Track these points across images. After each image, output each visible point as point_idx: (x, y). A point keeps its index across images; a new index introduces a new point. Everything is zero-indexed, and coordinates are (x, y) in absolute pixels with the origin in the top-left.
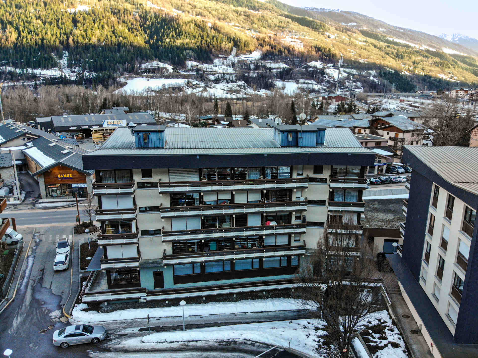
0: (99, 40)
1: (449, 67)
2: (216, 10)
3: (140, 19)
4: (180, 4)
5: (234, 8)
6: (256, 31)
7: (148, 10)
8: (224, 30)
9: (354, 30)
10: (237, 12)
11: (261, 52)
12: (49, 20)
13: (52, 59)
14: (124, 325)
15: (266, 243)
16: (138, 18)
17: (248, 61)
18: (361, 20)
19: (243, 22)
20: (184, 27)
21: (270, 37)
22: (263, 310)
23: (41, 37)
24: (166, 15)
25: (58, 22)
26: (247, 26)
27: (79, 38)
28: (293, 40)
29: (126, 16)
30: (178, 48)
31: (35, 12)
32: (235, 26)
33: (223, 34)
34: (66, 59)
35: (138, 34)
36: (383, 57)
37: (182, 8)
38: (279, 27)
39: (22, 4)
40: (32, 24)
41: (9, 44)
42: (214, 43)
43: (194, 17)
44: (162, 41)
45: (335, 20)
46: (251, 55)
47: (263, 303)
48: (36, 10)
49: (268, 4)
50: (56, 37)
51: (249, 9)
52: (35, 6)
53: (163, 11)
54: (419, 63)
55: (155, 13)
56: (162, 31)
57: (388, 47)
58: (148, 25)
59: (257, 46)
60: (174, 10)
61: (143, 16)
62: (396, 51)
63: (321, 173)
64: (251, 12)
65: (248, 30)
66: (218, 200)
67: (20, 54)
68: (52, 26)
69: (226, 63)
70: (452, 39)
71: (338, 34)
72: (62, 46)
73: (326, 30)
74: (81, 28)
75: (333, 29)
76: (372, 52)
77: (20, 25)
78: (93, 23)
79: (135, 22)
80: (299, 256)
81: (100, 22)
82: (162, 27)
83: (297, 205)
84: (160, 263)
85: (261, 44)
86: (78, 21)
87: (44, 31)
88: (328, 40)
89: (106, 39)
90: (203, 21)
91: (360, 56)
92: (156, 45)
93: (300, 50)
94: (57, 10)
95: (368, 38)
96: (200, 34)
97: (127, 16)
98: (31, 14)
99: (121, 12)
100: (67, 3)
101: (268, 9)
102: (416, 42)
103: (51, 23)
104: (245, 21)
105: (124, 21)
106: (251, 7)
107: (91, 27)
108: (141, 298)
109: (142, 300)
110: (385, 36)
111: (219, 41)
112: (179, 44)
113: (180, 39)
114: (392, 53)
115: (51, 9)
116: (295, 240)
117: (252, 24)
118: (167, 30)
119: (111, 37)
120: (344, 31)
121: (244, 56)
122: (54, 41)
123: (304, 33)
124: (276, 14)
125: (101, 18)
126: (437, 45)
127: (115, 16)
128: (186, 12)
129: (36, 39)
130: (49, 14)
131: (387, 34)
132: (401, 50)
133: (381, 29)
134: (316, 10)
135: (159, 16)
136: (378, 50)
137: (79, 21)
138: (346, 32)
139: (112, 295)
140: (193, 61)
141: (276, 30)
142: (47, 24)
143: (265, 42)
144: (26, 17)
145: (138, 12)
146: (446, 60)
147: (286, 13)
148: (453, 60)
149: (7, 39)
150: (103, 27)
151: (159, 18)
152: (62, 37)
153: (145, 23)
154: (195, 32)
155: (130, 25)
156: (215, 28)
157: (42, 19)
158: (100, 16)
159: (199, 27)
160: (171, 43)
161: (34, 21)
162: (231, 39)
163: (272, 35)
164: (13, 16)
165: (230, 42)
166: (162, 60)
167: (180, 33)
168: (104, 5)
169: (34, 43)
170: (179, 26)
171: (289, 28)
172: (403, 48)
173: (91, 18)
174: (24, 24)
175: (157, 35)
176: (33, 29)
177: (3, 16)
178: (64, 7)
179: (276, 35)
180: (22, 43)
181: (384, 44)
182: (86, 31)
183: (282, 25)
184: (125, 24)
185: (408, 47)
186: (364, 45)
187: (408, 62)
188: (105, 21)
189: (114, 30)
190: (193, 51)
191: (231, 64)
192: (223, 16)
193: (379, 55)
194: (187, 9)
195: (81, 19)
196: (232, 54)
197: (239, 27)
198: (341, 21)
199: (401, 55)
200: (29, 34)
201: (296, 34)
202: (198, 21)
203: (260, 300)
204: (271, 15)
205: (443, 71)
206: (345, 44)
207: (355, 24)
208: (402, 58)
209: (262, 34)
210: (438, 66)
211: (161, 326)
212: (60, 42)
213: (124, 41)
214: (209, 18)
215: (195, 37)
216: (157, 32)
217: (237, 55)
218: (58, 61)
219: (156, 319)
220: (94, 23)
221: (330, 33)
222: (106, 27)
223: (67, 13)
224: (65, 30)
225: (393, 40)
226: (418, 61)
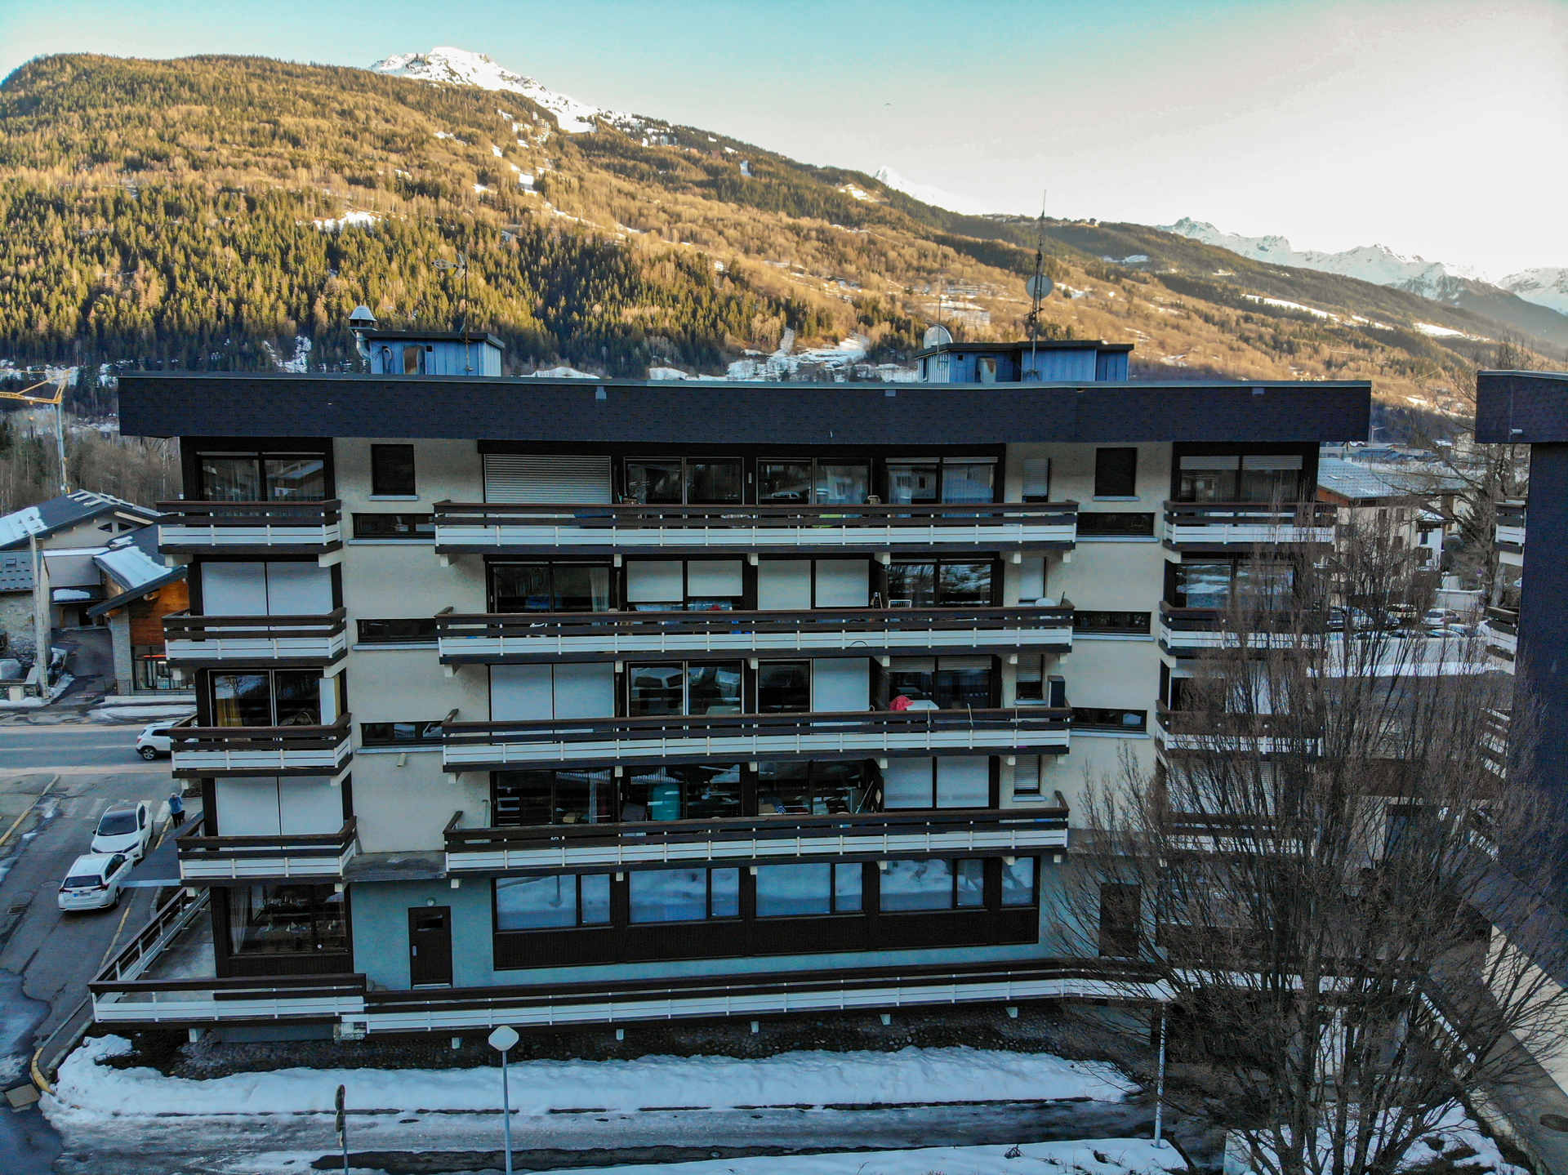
0: (401, 307)
1: (1438, 377)
2: (737, 225)
3: (522, 250)
4: (634, 211)
5: (791, 221)
6: (853, 282)
7: (543, 226)
8: (760, 280)
9: (1141, 274)
10: (796, 230)
11: (867, 342)
12: (260, 249)
13: (263, 359)
14: (260, 1136)
15: (894, 798)
16: (515, 247)
17: (828, 365)
18: (1161, 247)
19: (813, 257)
20: (645, 272)
21: (893, 299)
22: (882, 1097)
23: (234, 296)
24: (594, 240)
25: (287, 254)
26: (824, 268)
27: (344, 302)
28: (960, 305)
29: (481, 241)
30: (627, 330)
31: (221, 227)
32: (792, 269)
33: (755, 291)
34: (303, 358)
35: (514, 291)
36: (1232, 349)
37: (642, 219)
38: (918, 270)
39: (185, 203)
40: (209, 259)
41: (142, 311)
42: (731, 317)
43: (675, 244)
44: (581, 311)
45: (1085, 250)
46: (836, 350)
47: (881, 1065)
48: (223, 221)
49: (887, 209)
50: (279, 297)
51: (832, 223)
52: (221, 209)
53: (586, 227)
54: (1345, 364)
55: (563, 234)
56: (584, 282)
57: (1247, 319)
58: (543, 267)
59: (855, 323)
60: (619, 226)
61: (528, 241)
62: (1271, 330)
63: (1129, 490)
64: (838, 230)
65: (830, 280)
66: (687, 599)
67: (169, 341)
68: (268, 267)
69: (763, 372)
70: (1439, 295)
71: (1093, 286)
72: (293, 323)
73: (1058, 275)
74: (351, 273)
75: (1078, 272)
76: (1199, 336)
77: (175, 261)
78: (385, 261)
79: (505, 259)
80: (1039, 857)
81: (406, 258)
82: (582, 272)
83: (1025, 625)
84: (435, 867)
85: (866, 317)
86: (344, 255)
87: (243, 280)
88: (1062, 304)
89: (420, 303)
90: (700, 256)
91: (1162, 345)
92: (565, 321)
93: (982, 331)
94: (283, 223)
95: (1184, 297)
96: (690, 291)
97: (485, 242)
98: (208, 230)
99: (467, 231)
100: (313, 202)
101: (886, 223)
102: (1330, 306)
103: (264, 259)
104: (819, 256)
105: (474, 257)
106: (838, 216)
107: (379, 270)
108: (345, 1018)
109: (346, 1030)
110: (1236, 290)
111: (745, 309)
112: (630, 320)
113: (634, 305)
114: (1261, 337)
115: (267, 220)
116: (1018, 792)
117: (840, 263)
118: (597, 281)
119: (436, 297)
120: (1112, 277)
121: (816, 351)
122: (273, 308)
123: (993, 286)
124: (909, 235)
125: (410, 246)
126: (1397, 313)
127: (450, 241)
128: (653, 232)
129: (219, 301)
130: (261, 231)
131: (1242, 284)
132: (1287, 327)
133: (1221, 272)
134: (1027, 224)
135: (574, 241)
136: (1215, 329)
137: (346, 253)
138: (1117, 281)
139: (217, 997)
140: (669, 366)
141: (909, 280)
142: (253, 258)
143: (878, 311)
144: (194, 238)
145: (513, 232)
146: (1428, 355)
147: (940, 232)
148: (1447, 355)
149: (135, 298)
150: (414, 271)
151: (574, 246)
152: (294, 299)
153: (536, 262)
154: (677, 285)
155: (491, 268)
156: (734, 275)
157: (240, 247)
158: (406, 241)
159: (690, 272)
160: (606, 316)
161: (218, 249)
162: (778, 305)
163: (899, 294)
164: (157, 236)
165: (776, 314)
166: (580, 365)
167: (632, 288)
168: (419, 210)
169: (214, 311)
170: (631, 270)
171: (948, 271)
172: (1291, 324)
173: (381, 247)
174: (187, 257)
175: (569, 294)
176: (211, 272)
177: (129, 235)
178: (306, 215)
179: (910, 292)
180: (178, 311)
181: (1233, 314)
182: (364, 282)
183: (928, 263)
184: (478, 265)
185: (1307, 318)
186: (1172, 315)
187: (1311, 363)
188: (420, 253)
189: (446, 280)
190: (670, 339)
191: (777, 373)
192: (758, 243)
193: (1222, 342)
194: (652, 222)
195: (352, 249)
196: (782, 346)
197: (801, 272)
198: (1103, 253)
199: (1289, 342)
200: (200, 285)
201: (969, 288)
202: (686, 256)
203: (866, 1052)
204: (895, 238)
205: (1420, 390)
206: (1117, 314)
207: (1143, 258)
208: (1292, 350)
209: (871, 289)
210: (1403, 373)
211: (415, 1151)
212: (289, 312)
213: (471, 310)
214: (717, 249)
215: (675, 299)
216: (568, 288)
217: (796, 351)
218: (281, 365)
219: (402, 1116)
220: (390, 260)
221: (1069, 284)
222: (423, 270)
223: (312, 230)
224: (305, 276)
225: (1261, 301)
226: (1340, 360)
